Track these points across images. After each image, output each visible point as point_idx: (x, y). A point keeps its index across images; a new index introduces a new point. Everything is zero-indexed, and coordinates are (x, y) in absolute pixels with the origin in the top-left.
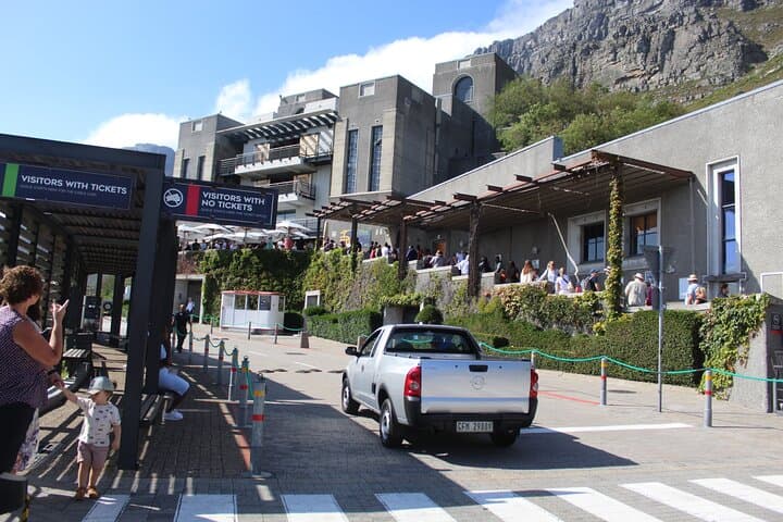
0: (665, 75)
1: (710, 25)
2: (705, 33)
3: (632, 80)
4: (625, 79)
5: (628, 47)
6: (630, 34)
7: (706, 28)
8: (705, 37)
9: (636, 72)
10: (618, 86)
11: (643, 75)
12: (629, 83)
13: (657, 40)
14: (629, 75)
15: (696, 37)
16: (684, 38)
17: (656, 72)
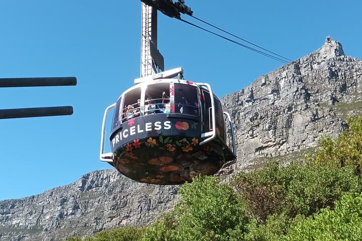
0: (291, 144)
1: (317, 110)
2: (315, 116)
3: (267, 149)
4: (261, 148)
5: (261, 126)
6: (261, 118)
7: (315, 112)
8: (315, 119)
9: (269, 143)
10: (258, 153)
11: (275, 145)
12: (265, 151)
13: (281, 122)
14: (264, 145)
15: (309, 118)
16: (300, 119)
17: (283, 143)
